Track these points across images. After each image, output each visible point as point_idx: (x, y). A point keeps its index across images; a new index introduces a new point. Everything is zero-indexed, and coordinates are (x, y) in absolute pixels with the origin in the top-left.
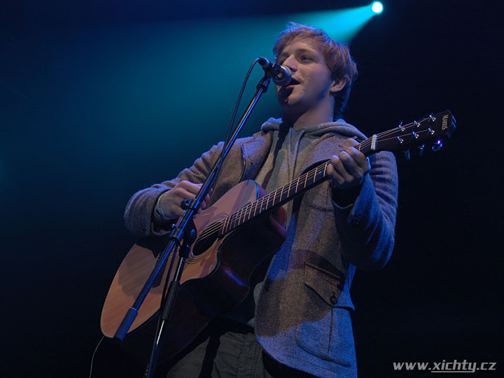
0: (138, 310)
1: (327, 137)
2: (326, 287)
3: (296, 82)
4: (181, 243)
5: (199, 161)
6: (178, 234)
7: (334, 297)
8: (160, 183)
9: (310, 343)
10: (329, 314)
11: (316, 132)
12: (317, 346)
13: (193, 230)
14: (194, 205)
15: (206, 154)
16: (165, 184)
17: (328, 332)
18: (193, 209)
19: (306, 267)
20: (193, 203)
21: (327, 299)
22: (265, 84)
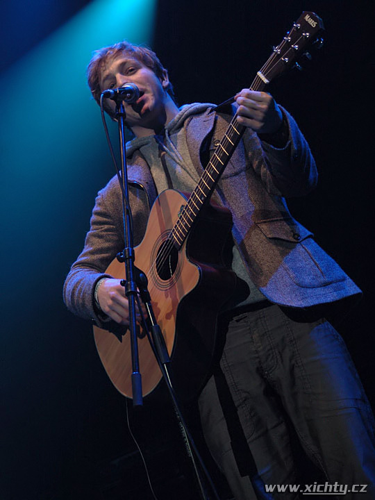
0: (139, 372)
1: (189, 122)
2: (283, 231)
3: (142, 93)
4: (138, 291)
5: (94, 218)
6: (131, 287)
7: (294, 235)
8: (76, 260)
9: (308, 280)
10: (302, 249)
11: (177, 125)
12: (313, 279)
13: (141, 275)
14: (129, 254)
15: (96, 209)
16: (81, 257)
17: (312, 263)
18: (130, 257)
19: (259, 225)
20: (127, 253)
21: (291, 239)
22: (121, 111)
